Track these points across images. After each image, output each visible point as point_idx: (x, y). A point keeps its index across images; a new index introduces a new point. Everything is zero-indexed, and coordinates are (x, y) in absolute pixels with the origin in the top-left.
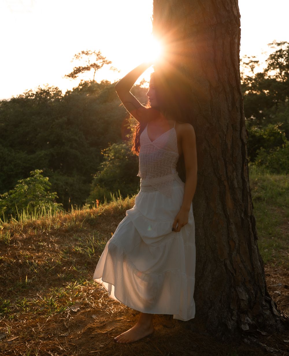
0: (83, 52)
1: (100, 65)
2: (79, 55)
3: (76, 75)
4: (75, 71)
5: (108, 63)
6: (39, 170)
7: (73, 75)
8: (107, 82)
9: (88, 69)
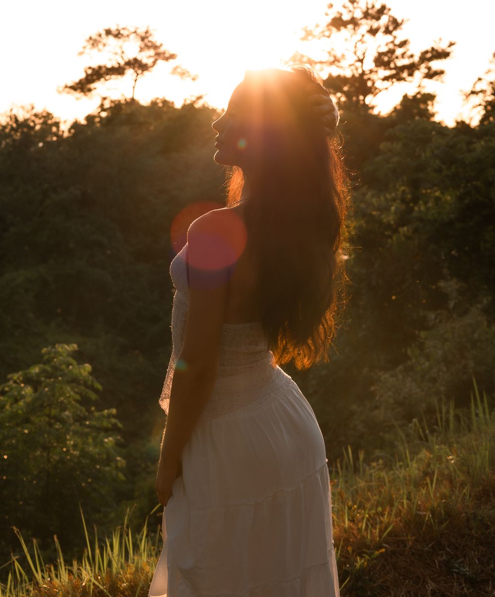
0: (108, 32)
1: (149, 62)
2: (98, 38)
3: (92, 86)
4: (87, 75)
5: (167, 59)
6: (68, 344)
7: (82, 87)
8: (165, 102)
9: (118, 71)
